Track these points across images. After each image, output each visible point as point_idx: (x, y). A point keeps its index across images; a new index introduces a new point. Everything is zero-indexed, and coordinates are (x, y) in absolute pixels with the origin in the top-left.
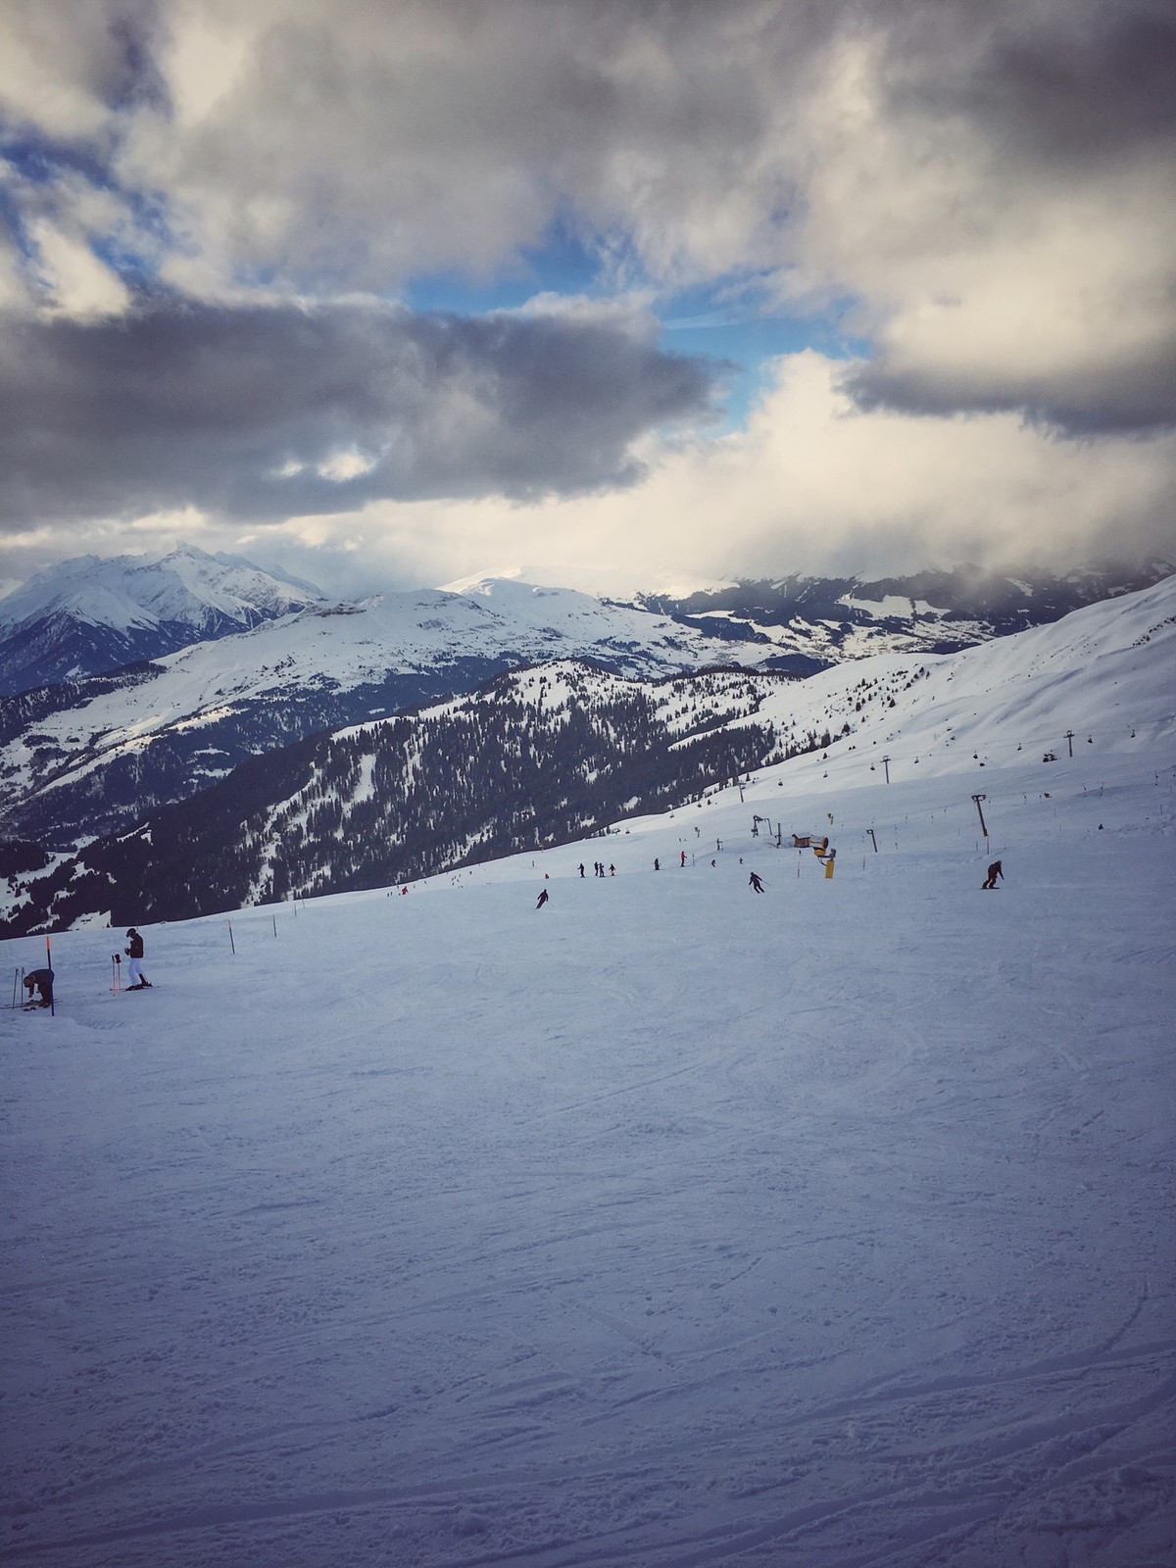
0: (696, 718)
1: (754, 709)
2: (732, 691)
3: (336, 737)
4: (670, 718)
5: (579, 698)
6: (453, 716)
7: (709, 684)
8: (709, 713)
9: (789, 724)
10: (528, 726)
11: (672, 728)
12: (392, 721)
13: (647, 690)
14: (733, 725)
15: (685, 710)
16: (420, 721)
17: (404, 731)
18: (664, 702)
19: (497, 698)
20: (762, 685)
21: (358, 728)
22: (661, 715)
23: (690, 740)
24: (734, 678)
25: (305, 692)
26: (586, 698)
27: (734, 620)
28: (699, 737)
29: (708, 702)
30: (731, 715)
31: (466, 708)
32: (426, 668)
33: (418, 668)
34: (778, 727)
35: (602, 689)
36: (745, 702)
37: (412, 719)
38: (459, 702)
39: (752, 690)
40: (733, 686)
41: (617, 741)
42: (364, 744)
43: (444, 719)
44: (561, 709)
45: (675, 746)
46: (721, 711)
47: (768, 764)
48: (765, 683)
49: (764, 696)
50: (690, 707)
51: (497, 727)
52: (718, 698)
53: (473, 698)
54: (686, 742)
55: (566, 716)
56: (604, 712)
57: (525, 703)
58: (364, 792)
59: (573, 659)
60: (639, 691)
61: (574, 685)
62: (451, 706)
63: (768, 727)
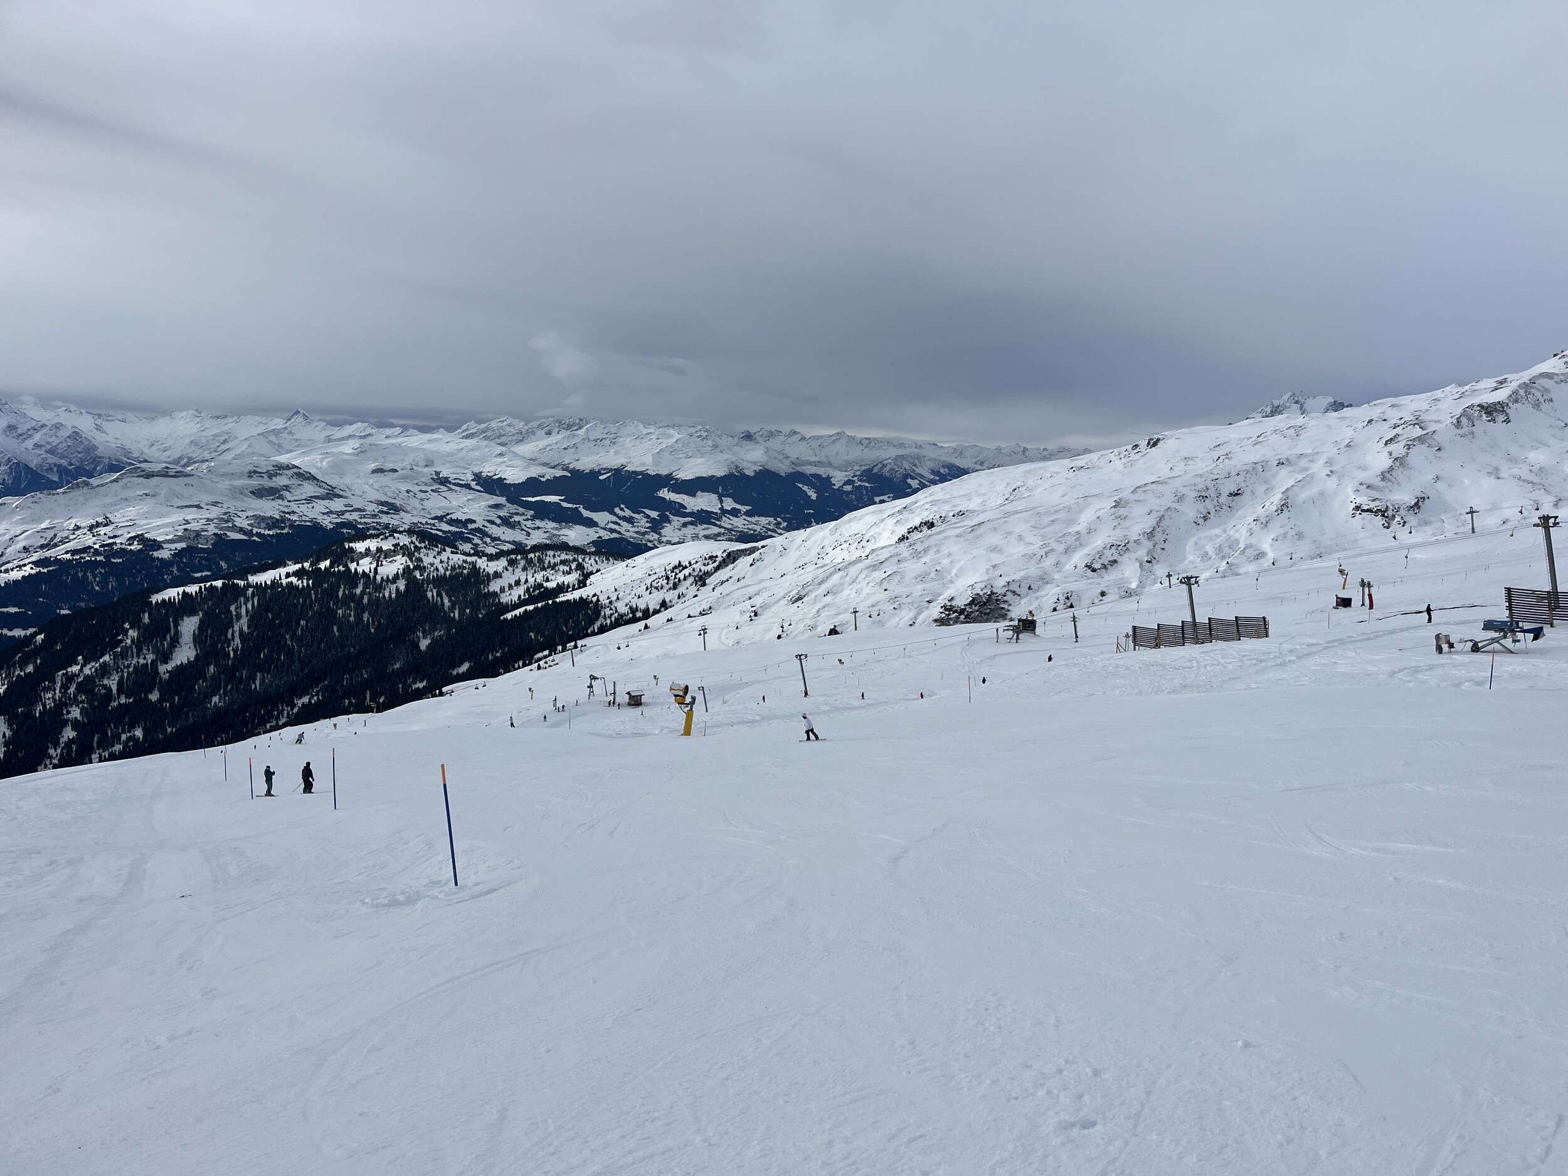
0: (528, 590)
1: (582, 584)
2: (562, 568)
3: (157, 598)
4: (502, 590)
5: (416, 568)
6: (284, 581)
7: (540, 560)
8: (540, 586)
9: (614, 598)
10: (363, 593)
11: (505, 599)
12: (219, 583)
13: (482, 563)
14: (561, 598)
15: (518, 583)
16: (249, 586)
17: (232, 593)
18: (497, 575)
19: (332, 565)
20: (590, 563)
21: (181, 590)
22: (495, 586)
23: (522, 610)
24: (564, 557)
25: (123, 552)
26: (422, 569)
27: (565, 505)
28: (531, 608)
29: (539, 577)
30: (561, 589)
31: (299, 574)
32: (259, 535)
33: (250, 533)
34: (604, 601)
35: (438, 561)
36: (572, 578)
37: (241, 583)
38: (293, 568)
39: (580, 567)
40: (563, 562)
41: (452, 609)
42: (187, 605)
43: (275, 584)
44: (396, 577)
45: (509, 616)
46: (552, 585)
47: (594, 634)
48: (592, 561)
49: (592, 573)
50: (523, 580)
51: (332, 593)
52: (549, 573)
53: (307, 565)
54: (517, 612)
55: (402, 585)
56: (440, 582)
57: (360, 570)
58: (185, 654)
59: (410, 532)
60: (474, 564)
61: (410, 556)
62: (283, 571)
63: (595, 599)
